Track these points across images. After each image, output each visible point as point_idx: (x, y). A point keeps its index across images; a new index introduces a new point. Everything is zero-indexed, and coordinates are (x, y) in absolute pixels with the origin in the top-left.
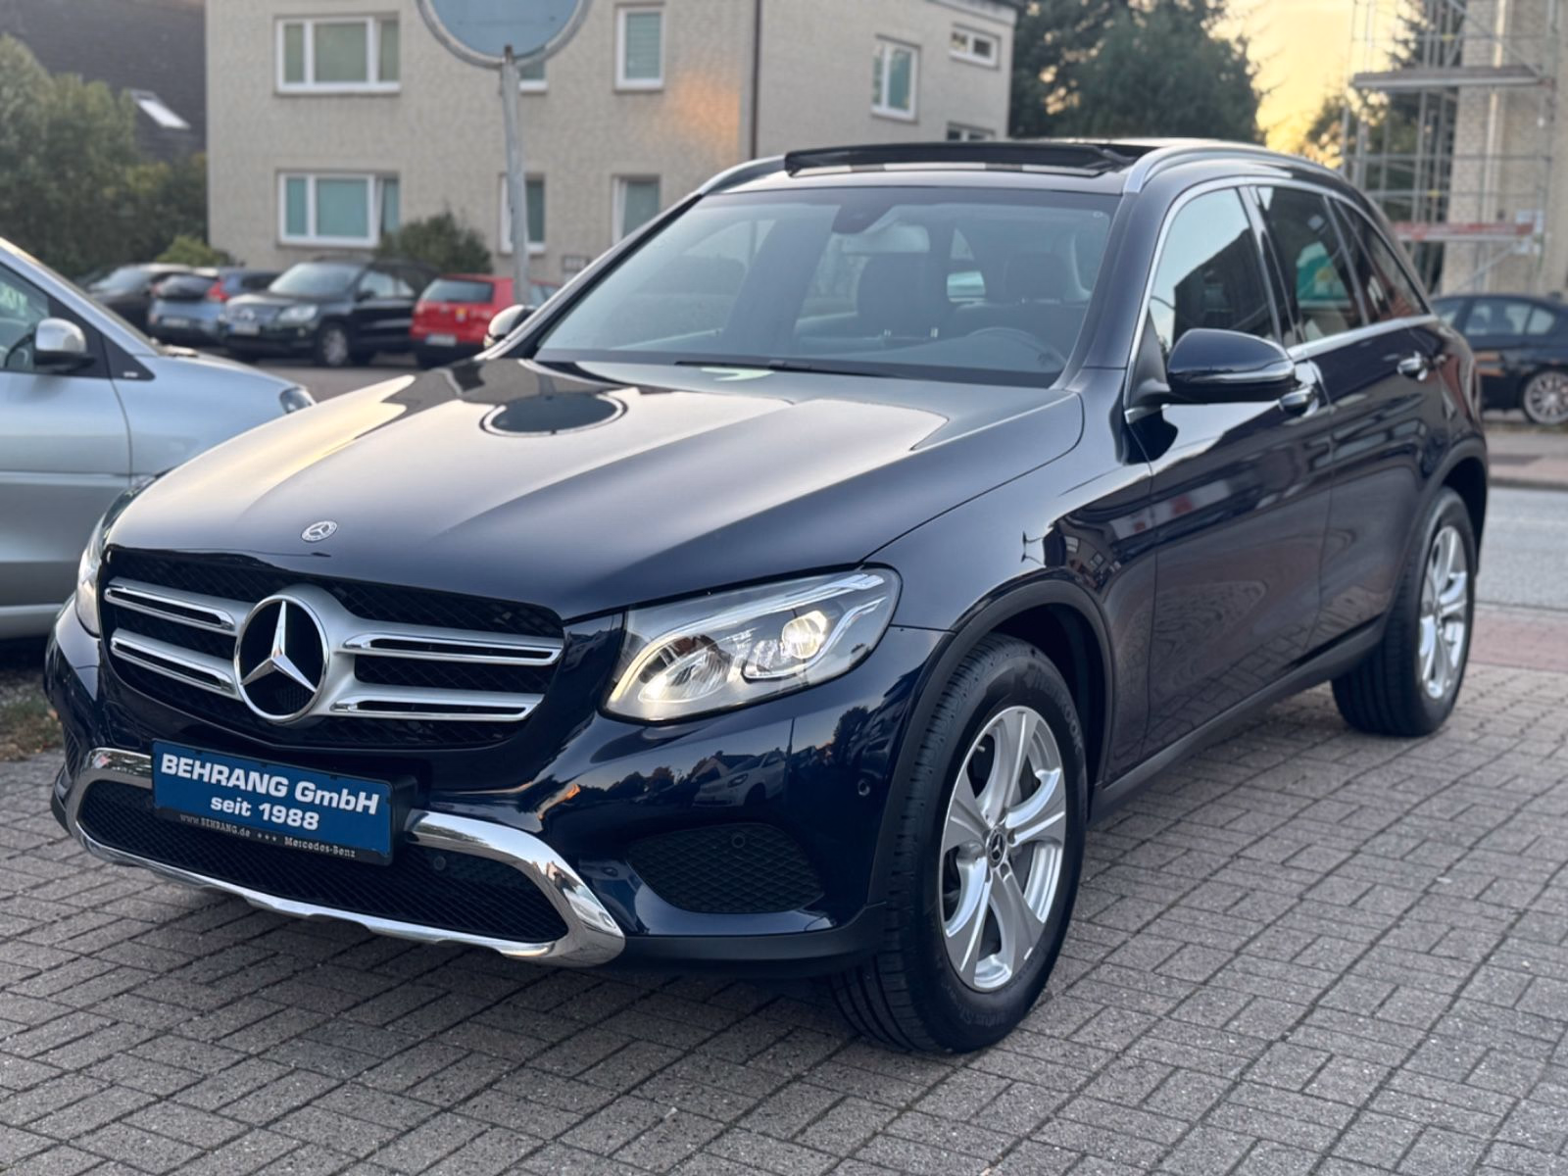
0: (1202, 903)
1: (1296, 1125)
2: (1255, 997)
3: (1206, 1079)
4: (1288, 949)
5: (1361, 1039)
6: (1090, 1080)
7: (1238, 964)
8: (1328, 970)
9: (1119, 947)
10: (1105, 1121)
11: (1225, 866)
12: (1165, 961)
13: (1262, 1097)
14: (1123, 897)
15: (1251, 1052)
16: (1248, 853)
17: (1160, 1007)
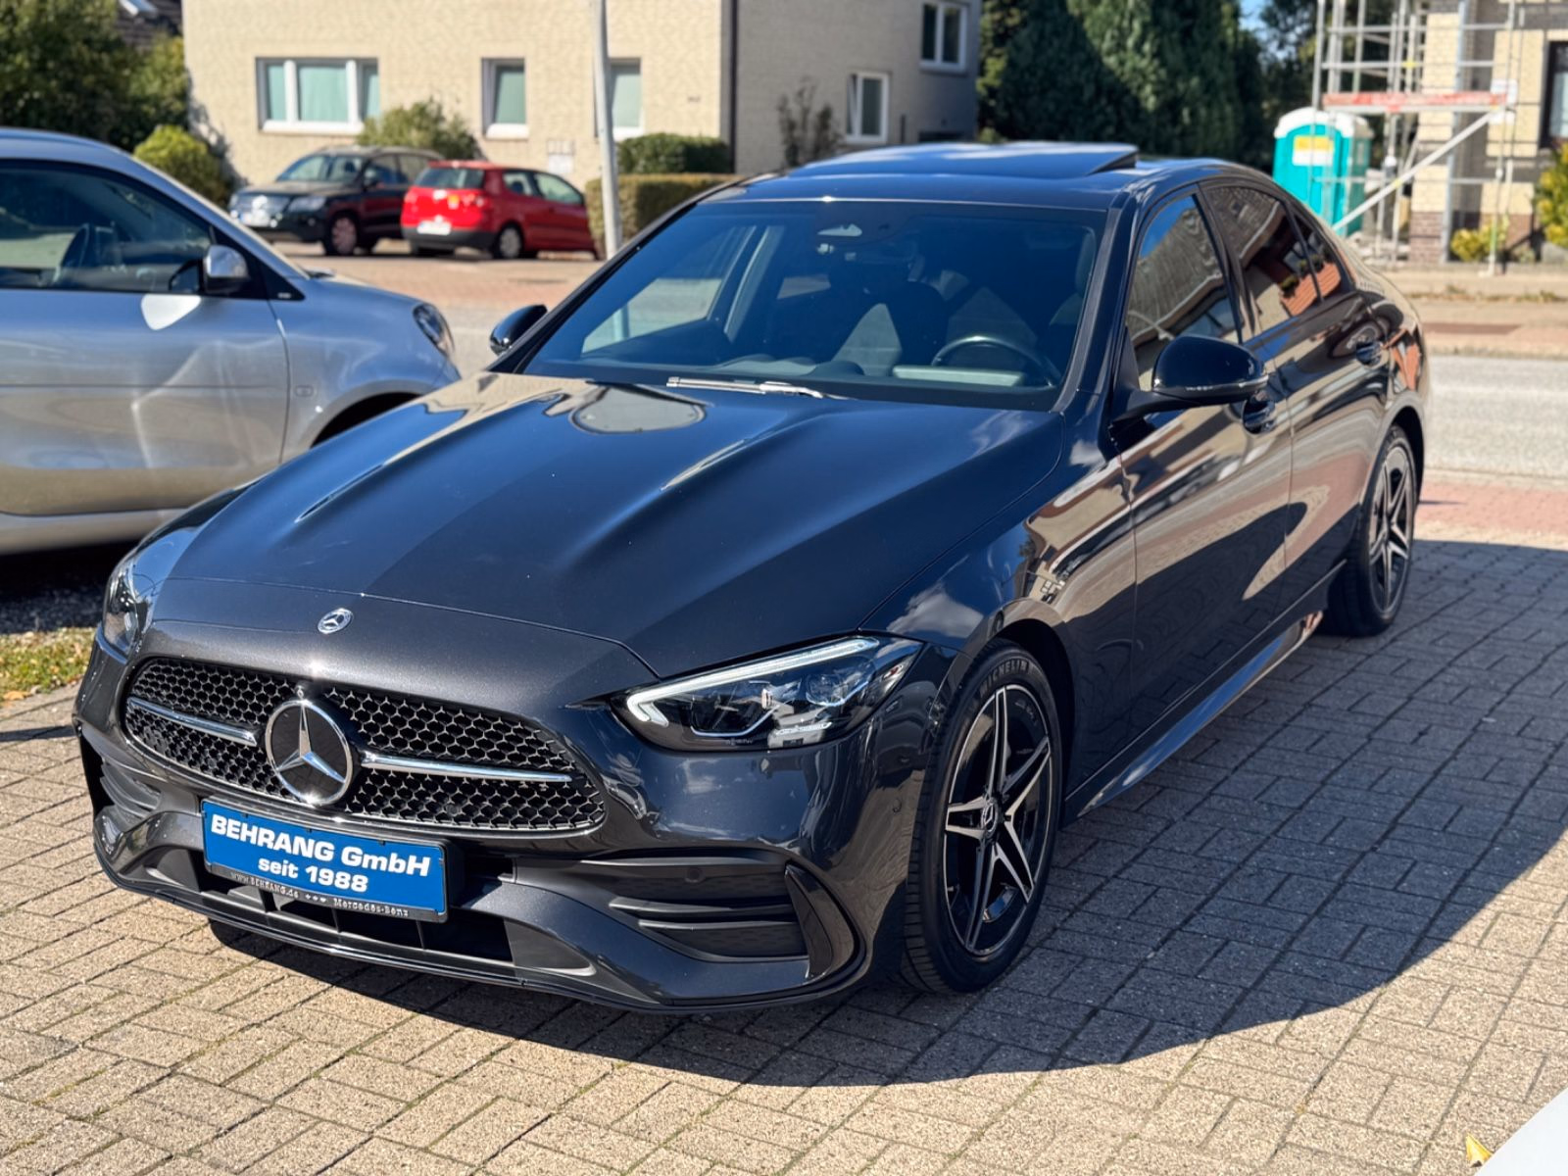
0: (1285, 744)
1: (1396, 915)
2: (1344, 818)
3: (1316, 882)
4: (1365, 779)
5: (1437, 849)
6: (1220, 886)
7: (1325, 792)
8: (1402, 795)
9: (1222, 781)
10: (1239, 916)
11: (1300, 713)
12: (1264, 792)
13: (1363, 895)
14: (1217, 741)
15: (1348, 861)
16: (1318, 701)
17: (1267, 828)
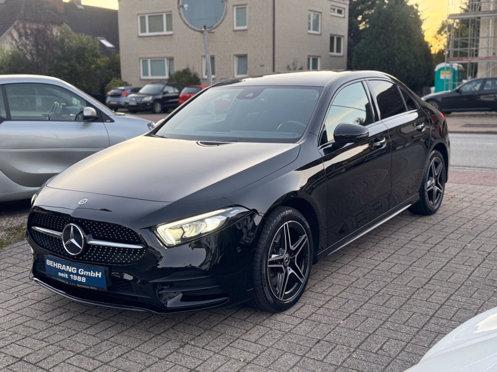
0: (401, 253)
1: (425, 309)
2: (415, 277)
3: (401, 298)
4: (424, 264)
5: (443, 287)
6: (370, 299)
7: (410, 269)
8: (435, 270)
9: (378, 265)
10: (373, 309)
11: (408, 243)
12: (390, 268)
13: (416, 302)
14: (379, 252)
15: (413, 291)
16: (414, 239)
17: (389, 280)
